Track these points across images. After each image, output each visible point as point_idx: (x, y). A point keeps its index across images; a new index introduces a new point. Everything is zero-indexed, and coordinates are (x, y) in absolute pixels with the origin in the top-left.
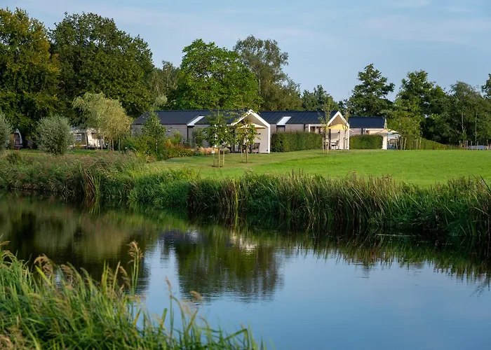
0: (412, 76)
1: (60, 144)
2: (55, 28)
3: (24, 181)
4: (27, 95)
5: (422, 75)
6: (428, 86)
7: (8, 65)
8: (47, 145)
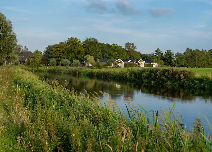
0: (167, 51)
1: (77, 65)
2: (84, 41)
3: (67, 72)
4: (77, 55)
5: (170, 51)
6: (171, 53)
7: (73, 49)
8: (75, 65)
